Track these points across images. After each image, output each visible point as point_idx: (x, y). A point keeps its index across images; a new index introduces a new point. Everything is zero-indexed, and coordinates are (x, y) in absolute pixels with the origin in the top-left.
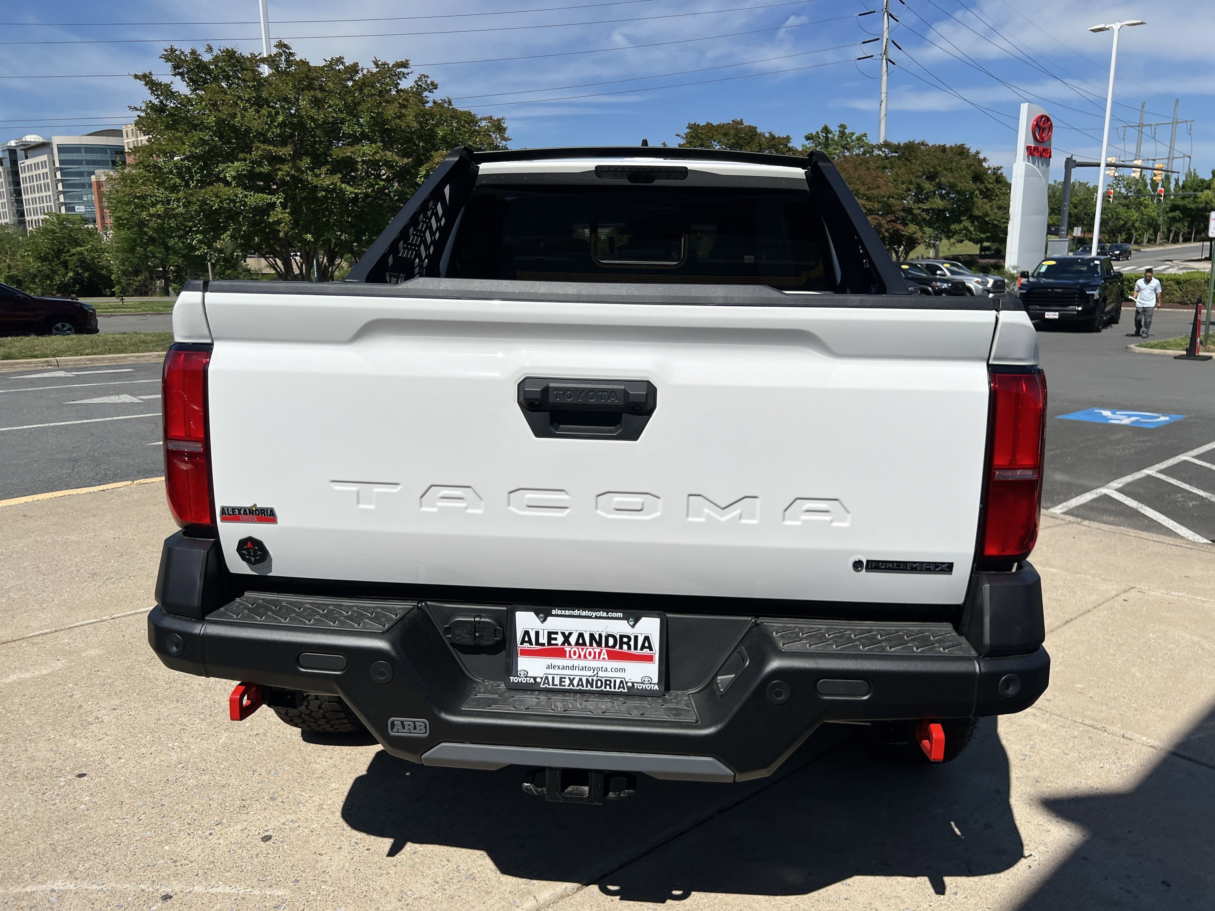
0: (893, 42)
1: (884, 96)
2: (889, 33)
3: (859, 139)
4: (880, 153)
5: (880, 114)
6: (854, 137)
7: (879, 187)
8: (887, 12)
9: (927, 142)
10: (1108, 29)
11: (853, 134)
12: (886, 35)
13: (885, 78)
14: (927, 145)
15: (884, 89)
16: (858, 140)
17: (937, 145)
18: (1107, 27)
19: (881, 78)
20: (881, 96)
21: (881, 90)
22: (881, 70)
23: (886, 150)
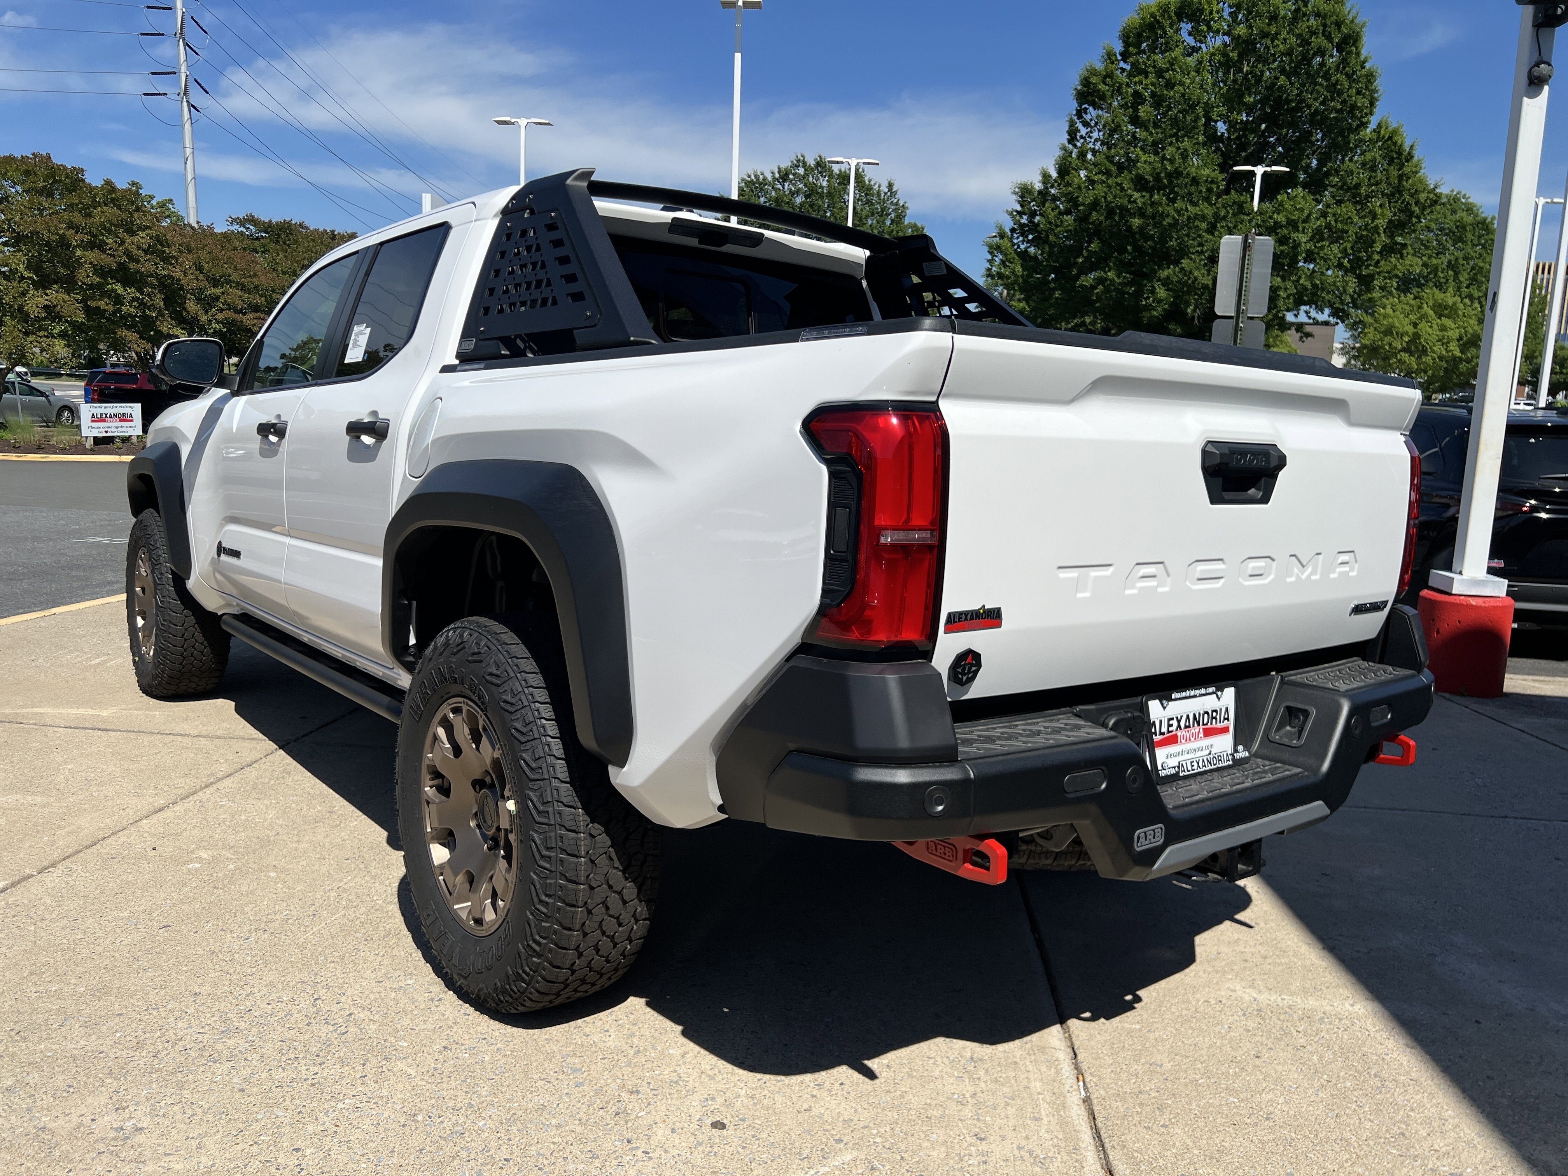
0: (195, 80)
1: (188, 151)
2: (188, 67)
3: (162, 205)
4: (244, 230)
5: (185, 175)
6: (154, 202)
7: (255, 275)
8: (184, 40)
9: (306, 223)
10: (513, 124)
11: (152, 197)
12: (183, 68)
13: (188, 127)
14: (307, 228)
15: (188, 144)
16: (161, 207)
17: (321, 229)
18: (513, 121)
19: (182, 126)
20: (185, 153)
21: (184, 144)
22: (182, 116)
23: (251, 227)
